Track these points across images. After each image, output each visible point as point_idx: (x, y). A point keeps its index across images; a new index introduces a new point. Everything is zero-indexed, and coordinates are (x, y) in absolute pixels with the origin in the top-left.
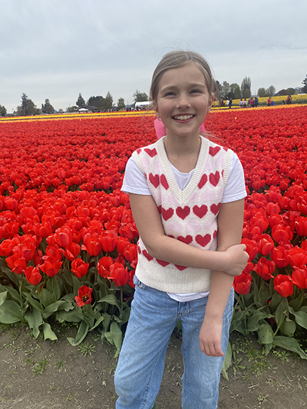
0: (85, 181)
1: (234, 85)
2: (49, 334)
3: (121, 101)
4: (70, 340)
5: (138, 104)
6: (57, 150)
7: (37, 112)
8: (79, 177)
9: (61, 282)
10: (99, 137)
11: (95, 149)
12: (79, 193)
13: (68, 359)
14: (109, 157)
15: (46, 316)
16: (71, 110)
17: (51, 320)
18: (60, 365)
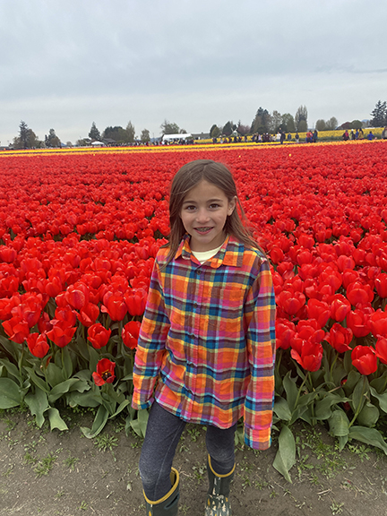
0: (102, 228)
1: (287, 116)
2: (57, 422)
3: (146, 133)
4: (84, 430)
5: (167, 137)
6: (65, 190)
7: (39, 145)
8: (95, 223)
9: (74, 355)
10: (118, 175)
11: (114, 189)
12: (95, 242)
13: (81, 456)
14: (132, 199)
15: (53, 399)
16: (83, 143)
17: (60, 404)
18: (71, 463)
